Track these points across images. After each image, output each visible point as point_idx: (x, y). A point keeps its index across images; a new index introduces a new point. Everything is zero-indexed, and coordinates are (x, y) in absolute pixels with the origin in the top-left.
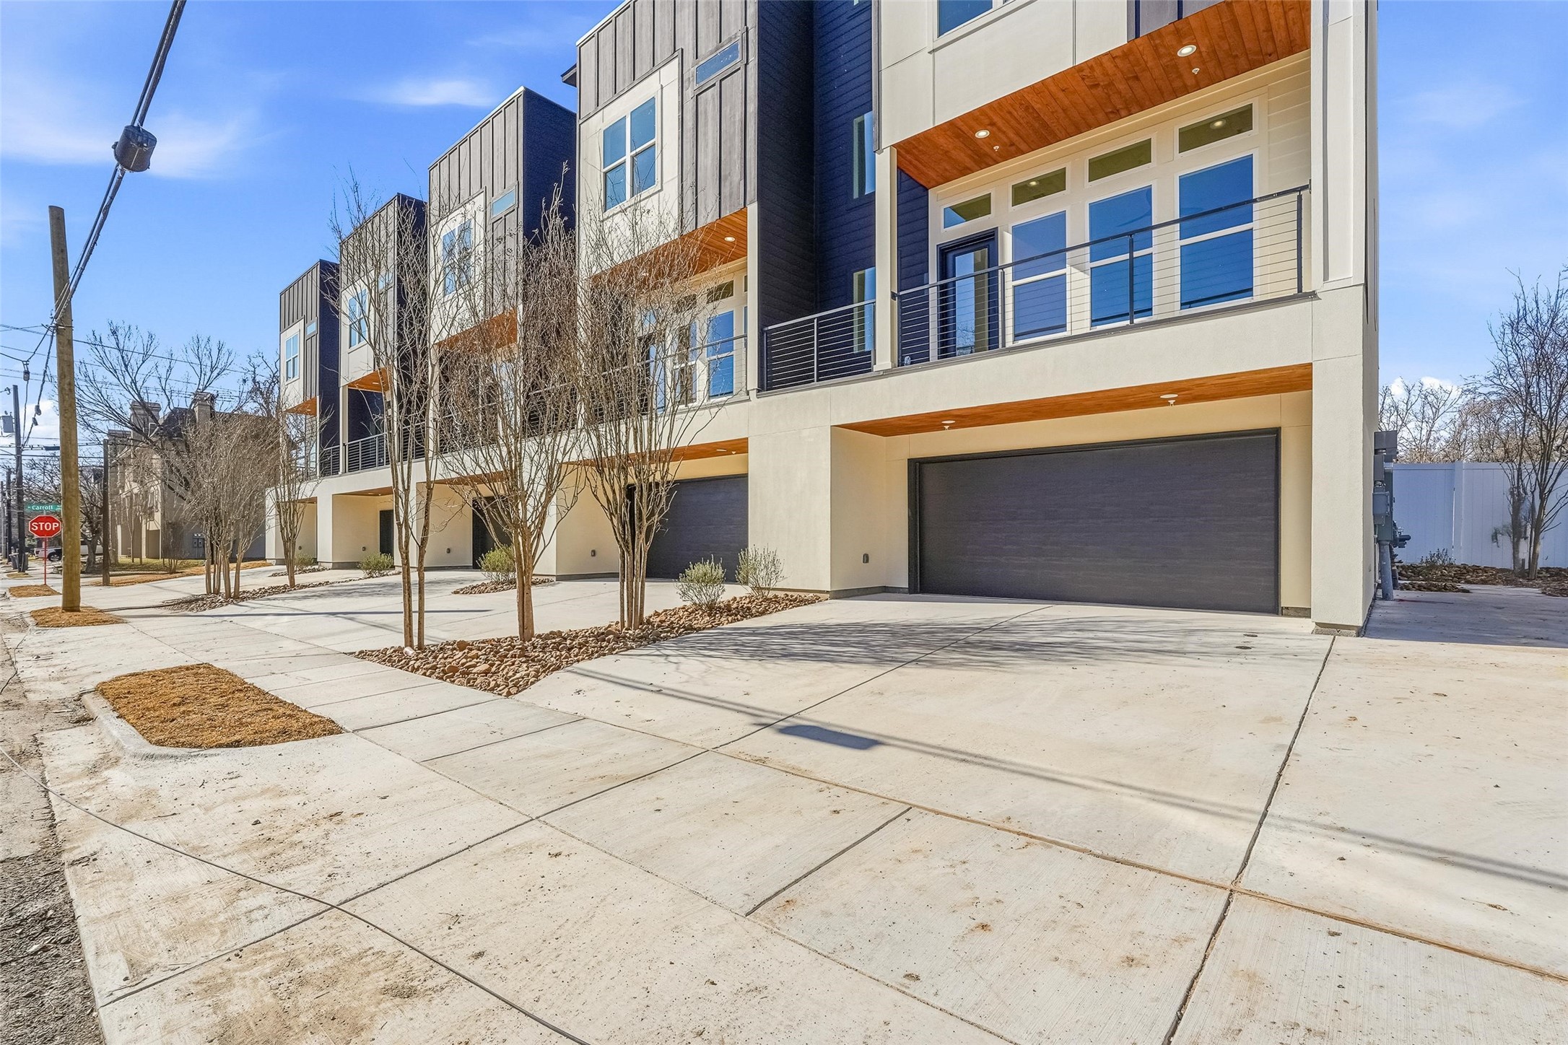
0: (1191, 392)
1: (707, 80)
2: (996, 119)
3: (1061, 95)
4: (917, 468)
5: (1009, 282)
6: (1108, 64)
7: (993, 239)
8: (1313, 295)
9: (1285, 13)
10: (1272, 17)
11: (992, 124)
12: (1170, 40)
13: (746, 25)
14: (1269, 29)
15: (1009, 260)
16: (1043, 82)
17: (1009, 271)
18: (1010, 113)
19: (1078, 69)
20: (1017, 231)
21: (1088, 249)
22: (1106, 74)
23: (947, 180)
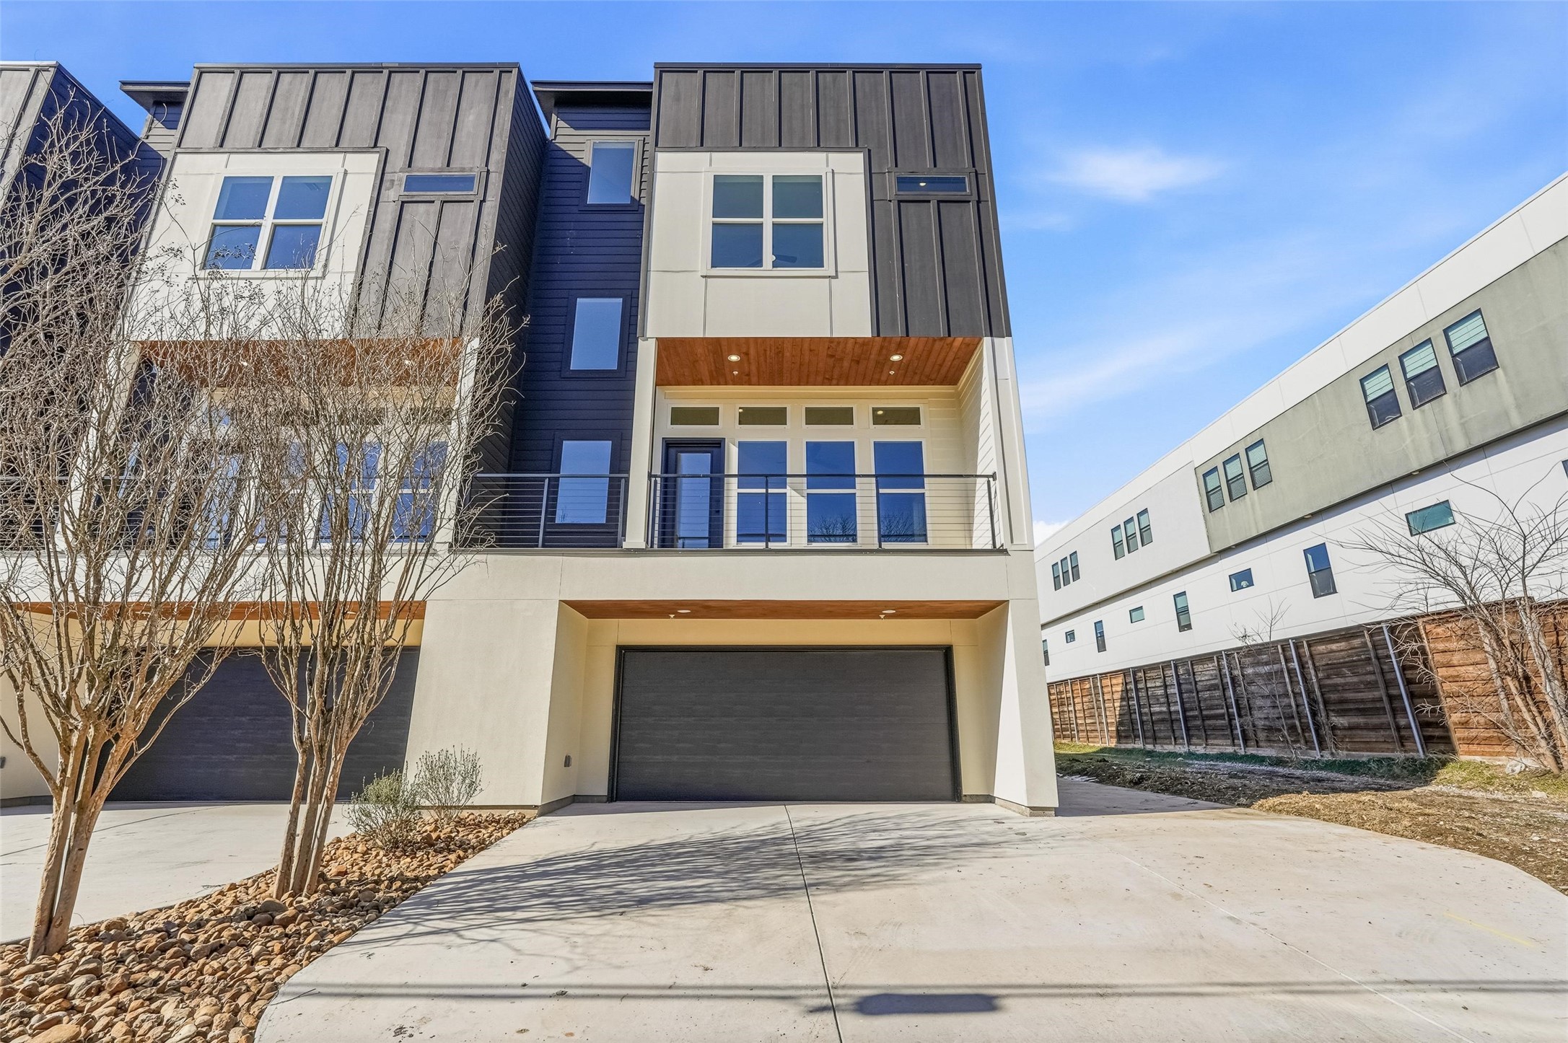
0: (905, 610)
1: (421, 193)
2: (752, 352)
3: (807, 353)
4: (624, 653)
5: (733, 489)
6: (850, 345)
7: (720, 447)
8: (1003, 551)
9: (954, 359)
10: (948, 359)
11: (747, 354)
12: (893, 346)
13: (487, 165)
14: (941, 366)
15: (735, 470)
16: (803, 339)
17: (735, 480)
18: (765, 350)
19: (831, 340)
20: (742, 446)
21: (805, 479)
22: (843, 352)
23: (678, 383)
